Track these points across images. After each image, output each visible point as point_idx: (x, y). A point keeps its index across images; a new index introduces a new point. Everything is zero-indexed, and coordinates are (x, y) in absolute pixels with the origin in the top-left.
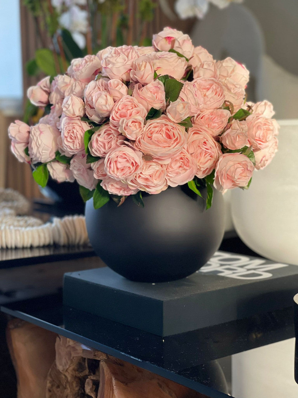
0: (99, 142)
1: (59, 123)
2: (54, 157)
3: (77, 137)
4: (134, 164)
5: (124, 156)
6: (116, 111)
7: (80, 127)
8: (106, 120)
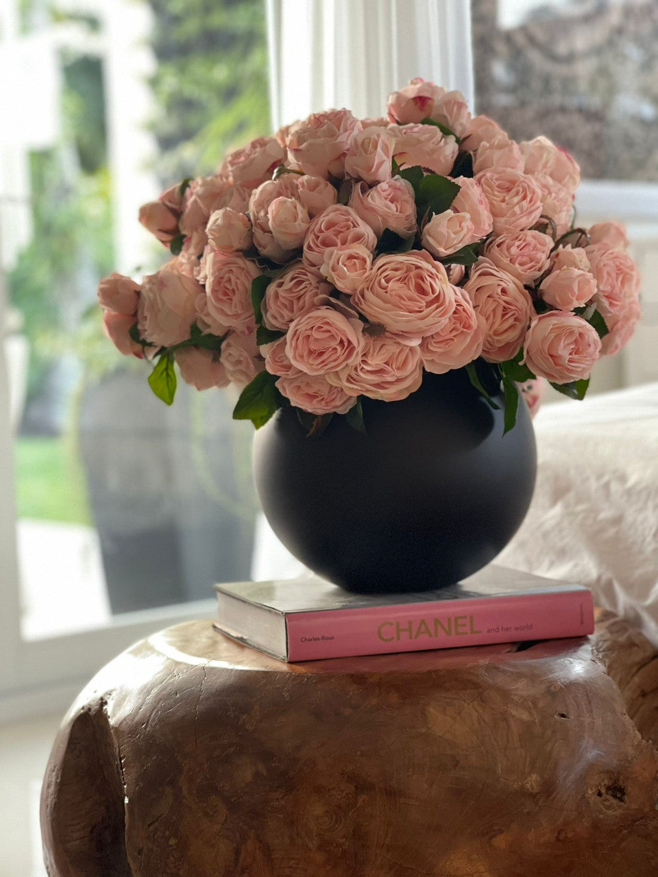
0: (281, 299)
1: (198, 268)
2: (187, 337)
3: (238, 289)
4: (346, 344)
5: (326, 327)
6: (315, 235)
7: (243, 269)
8: (295, 255)
